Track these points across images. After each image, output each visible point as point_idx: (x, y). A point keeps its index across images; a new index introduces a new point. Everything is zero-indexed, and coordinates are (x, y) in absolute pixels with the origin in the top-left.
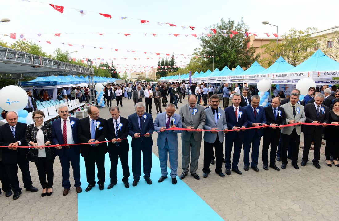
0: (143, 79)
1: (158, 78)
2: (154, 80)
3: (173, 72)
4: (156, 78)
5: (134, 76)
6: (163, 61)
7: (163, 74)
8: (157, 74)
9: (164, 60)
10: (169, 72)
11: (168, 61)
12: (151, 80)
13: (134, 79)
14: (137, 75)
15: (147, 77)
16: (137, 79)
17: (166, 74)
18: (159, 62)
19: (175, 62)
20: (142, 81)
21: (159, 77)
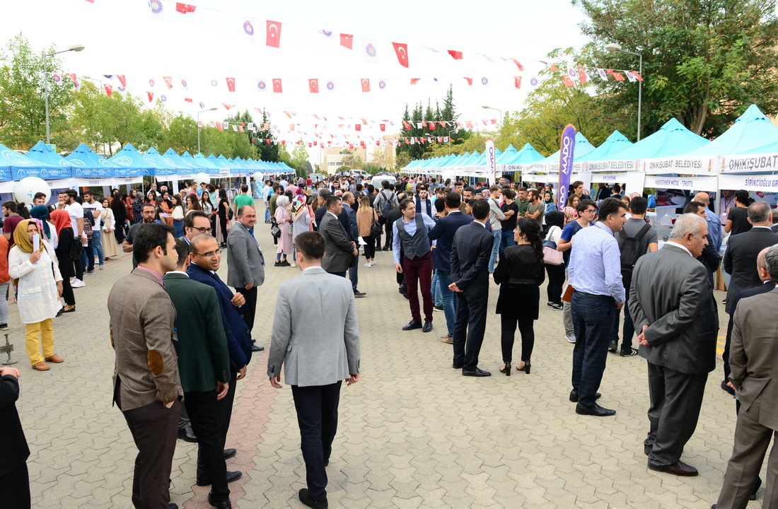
0: (356, 165)
1: (401, 163)
2: (388, 169)
3: (449, 144)
4: (395, 164)
5: (334, 155)
6: (418, 111)
7: (419, 152)
8: (398, 151)
9: (421, 108)
10: (437, 145)
11: (435, 110)
12: (381, 169)
13: (332, 164)
14: (341, 153)
15: (369, 159)
16: (340, 167)
17: (426, 151)
18: (407, 113)
19: (455, 115)
20: (353, 171)
21: (406, 159)
